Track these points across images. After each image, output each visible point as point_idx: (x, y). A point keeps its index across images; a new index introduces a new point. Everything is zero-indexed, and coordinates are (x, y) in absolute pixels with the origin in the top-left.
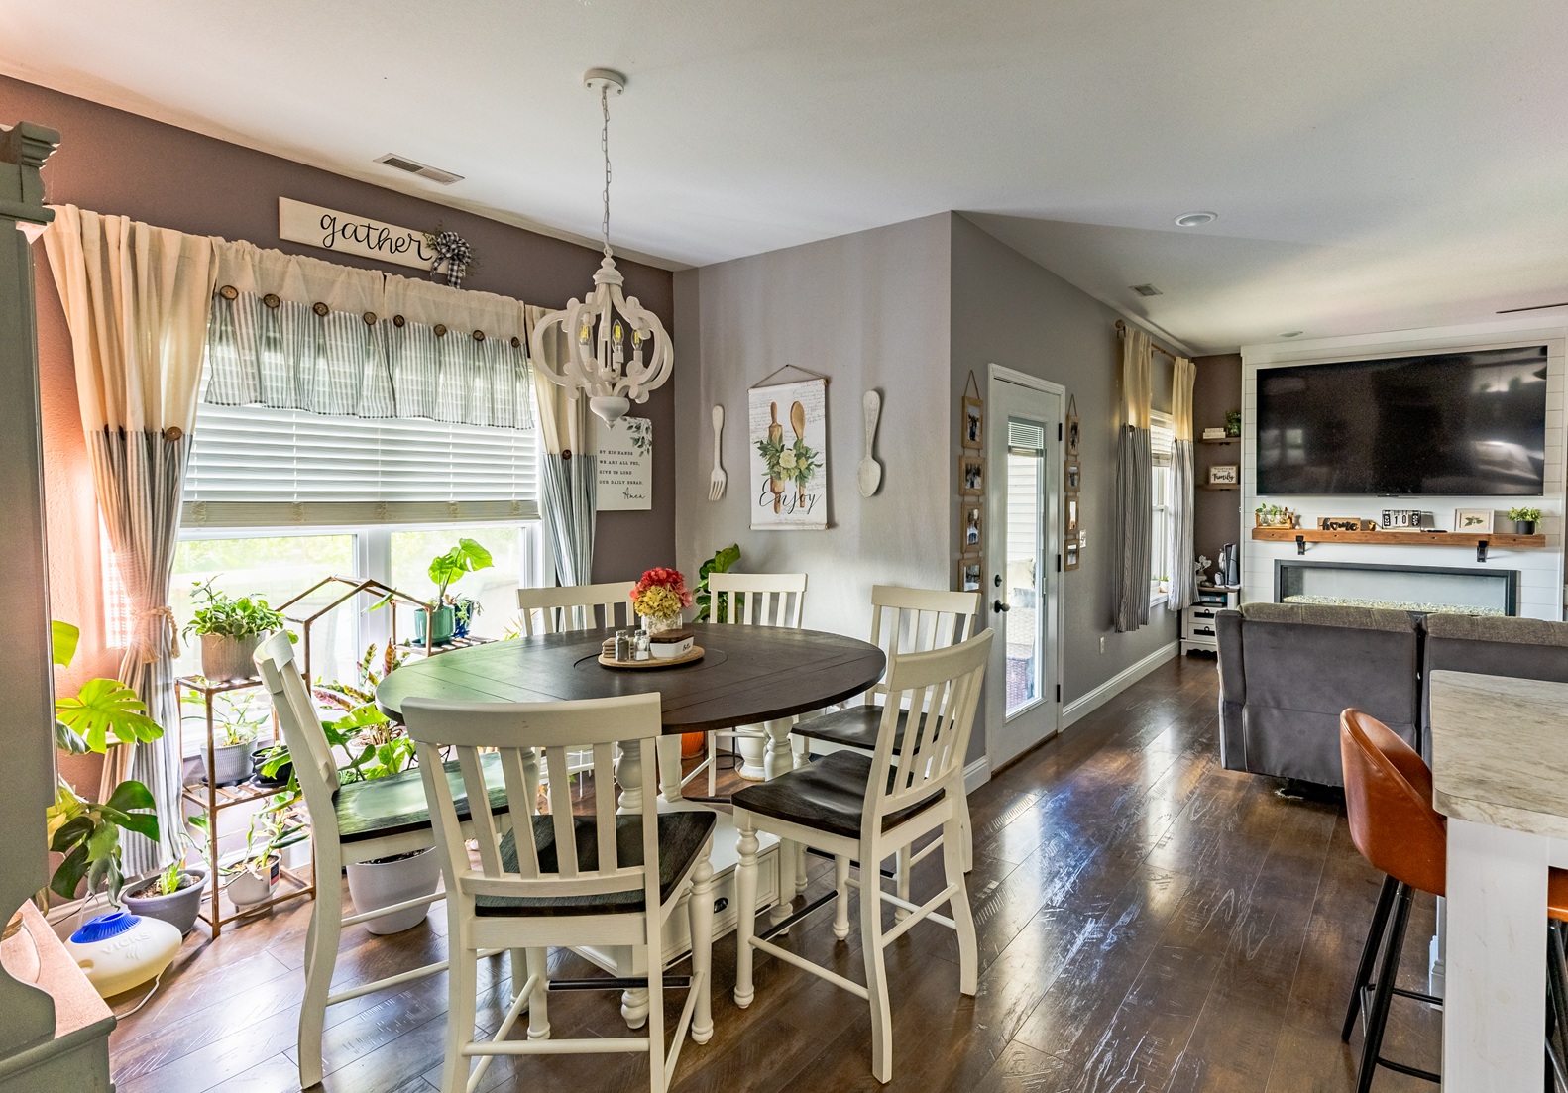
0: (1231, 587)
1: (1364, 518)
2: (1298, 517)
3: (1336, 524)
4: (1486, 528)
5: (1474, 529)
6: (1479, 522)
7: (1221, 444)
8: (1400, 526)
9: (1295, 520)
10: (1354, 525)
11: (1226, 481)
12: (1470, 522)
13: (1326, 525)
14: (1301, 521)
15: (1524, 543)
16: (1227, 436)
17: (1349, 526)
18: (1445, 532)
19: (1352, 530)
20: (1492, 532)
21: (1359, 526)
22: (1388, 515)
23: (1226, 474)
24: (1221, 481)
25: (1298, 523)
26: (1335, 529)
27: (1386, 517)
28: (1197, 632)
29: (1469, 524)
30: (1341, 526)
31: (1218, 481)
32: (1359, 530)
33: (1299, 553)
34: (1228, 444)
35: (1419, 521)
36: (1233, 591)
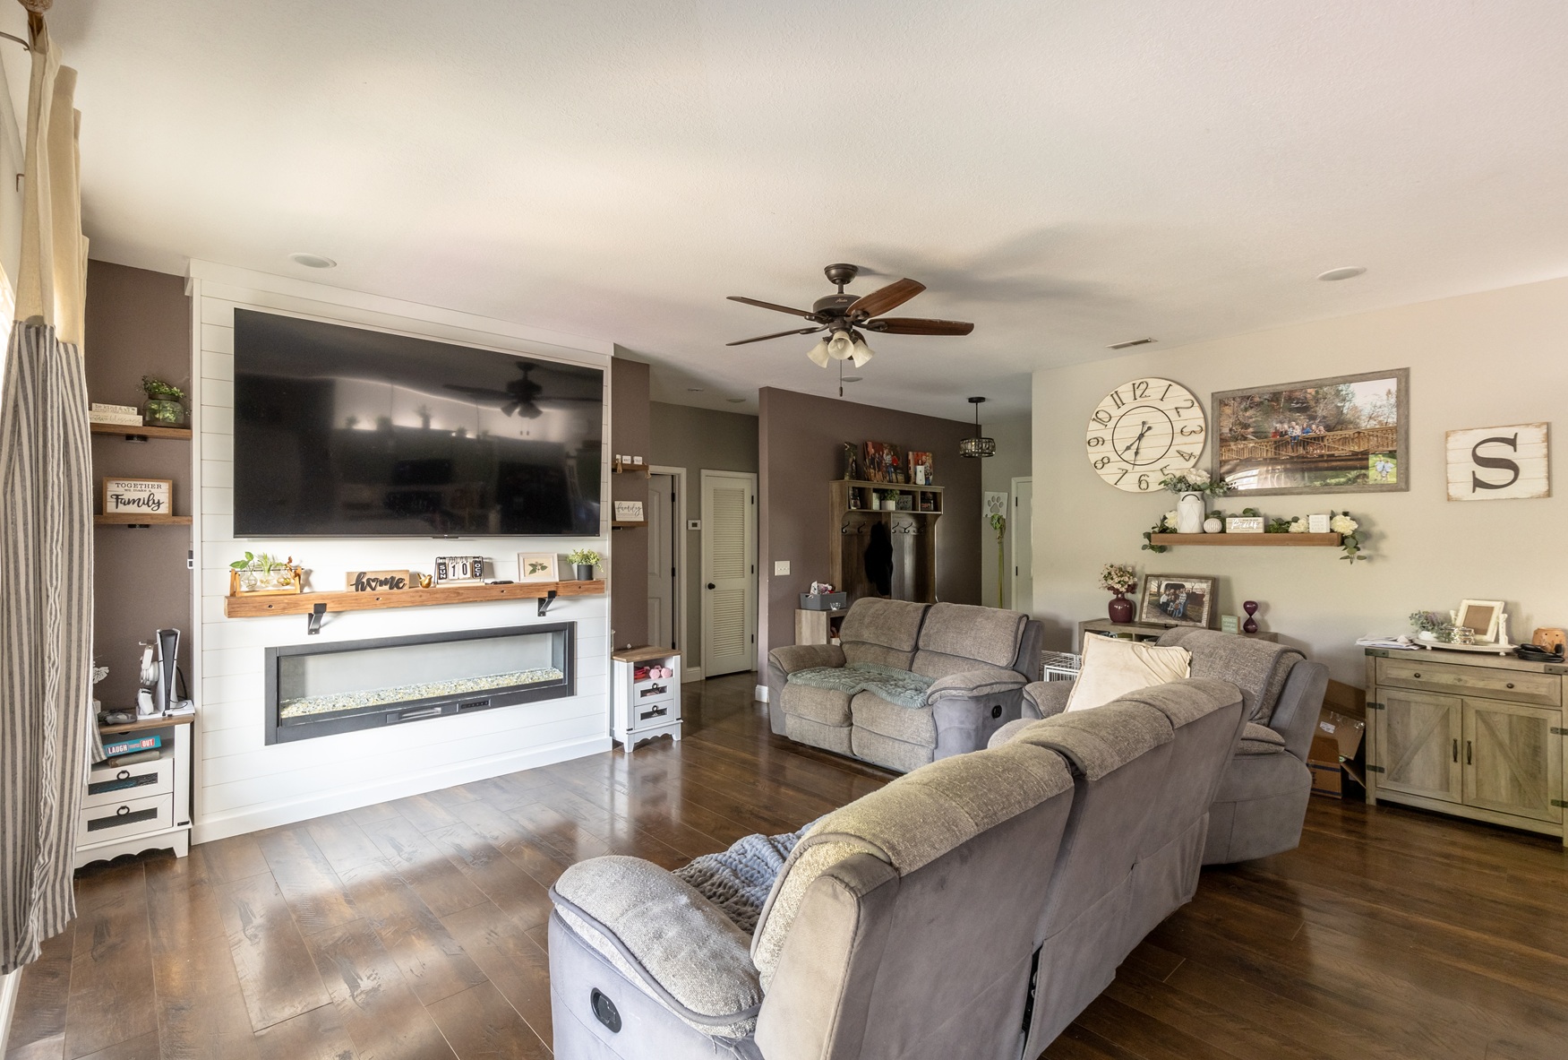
0: (176, 713)
1: (413, 569)
2: (309, 573)
3: (373, 581)
4: (551, 575)
5: (539, 577)
6: (544, 568)
7: (129, 437)
8: (459, 578)
9: (302, 576)
10: (401, 580)
11: (145, 509)
12: (534, 568)
13: (361, 582)
14: (312, 579)
15: (587, 590)
16: (146, 424)
17: (394, 583)
18: (511, 582)
19: (398, 588)
20: (557, 580)
21: (407, 582)
22: (444, 564)
23: (144, 495)
24: (132, 509)
25: (308, 583)
26: (374, 589)
27: (442, 567)
28: (94, 825)
29: (533, 571)
30: (382, 583)
31: (122, 509)
32: (406, 588)
33: (311, 631)
34: (144, 438)
35: (481, 570)
36: (182, 720)
